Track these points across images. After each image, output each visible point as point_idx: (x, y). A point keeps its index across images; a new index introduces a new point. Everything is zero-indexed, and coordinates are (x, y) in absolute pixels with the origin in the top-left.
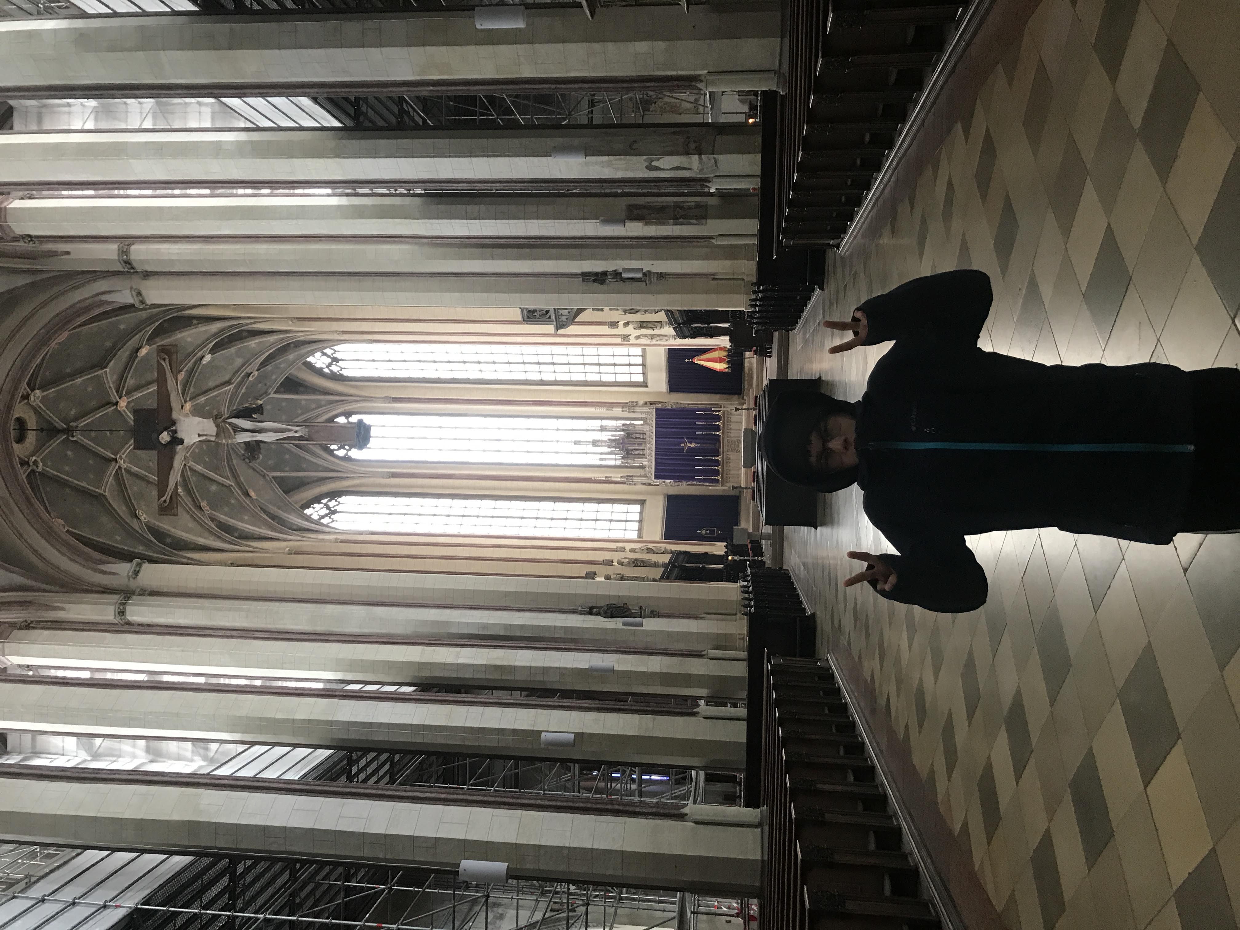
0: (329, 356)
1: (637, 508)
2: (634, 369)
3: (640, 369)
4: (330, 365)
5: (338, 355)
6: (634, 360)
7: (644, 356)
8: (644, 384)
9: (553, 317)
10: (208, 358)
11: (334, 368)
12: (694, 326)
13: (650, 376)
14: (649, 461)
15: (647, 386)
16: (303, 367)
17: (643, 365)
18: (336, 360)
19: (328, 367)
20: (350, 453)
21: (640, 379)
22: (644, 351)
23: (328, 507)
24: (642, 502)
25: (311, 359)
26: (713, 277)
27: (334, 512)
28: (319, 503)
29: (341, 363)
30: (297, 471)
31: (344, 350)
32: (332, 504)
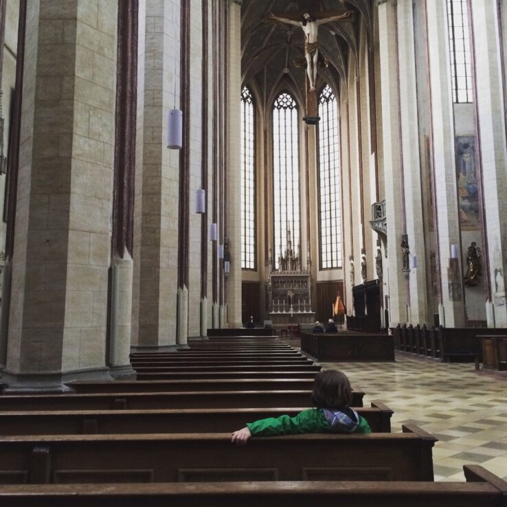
0: (329, 96)
1: (252, 267)
2: (329, 263)
3: (329, 266)
4: (325, 97)
5: (330, 101)
6: (334, 263)
7: (337, 268)
8: (321, 269)
9: (377, 220)
10: (333, 33)
11: (323, 100)
12: (365, 295)
13: (326, 272)
14: (281, 273)
15: (320, 270)
16: (323, 83)
17: (332, 268)
18: (327, 100)
19: (323, 96)
20: (276, 109)
21: (324, 266)
22: (341, 268)
23: (248, 97)
24: (255, 269)
25: (327, 87)
26: (408, 304)
27: (245, 102)
28: (249, 93)
29: (325, 103)
30: (267, 80)
31: (334, 104)
32: (249, 100)
